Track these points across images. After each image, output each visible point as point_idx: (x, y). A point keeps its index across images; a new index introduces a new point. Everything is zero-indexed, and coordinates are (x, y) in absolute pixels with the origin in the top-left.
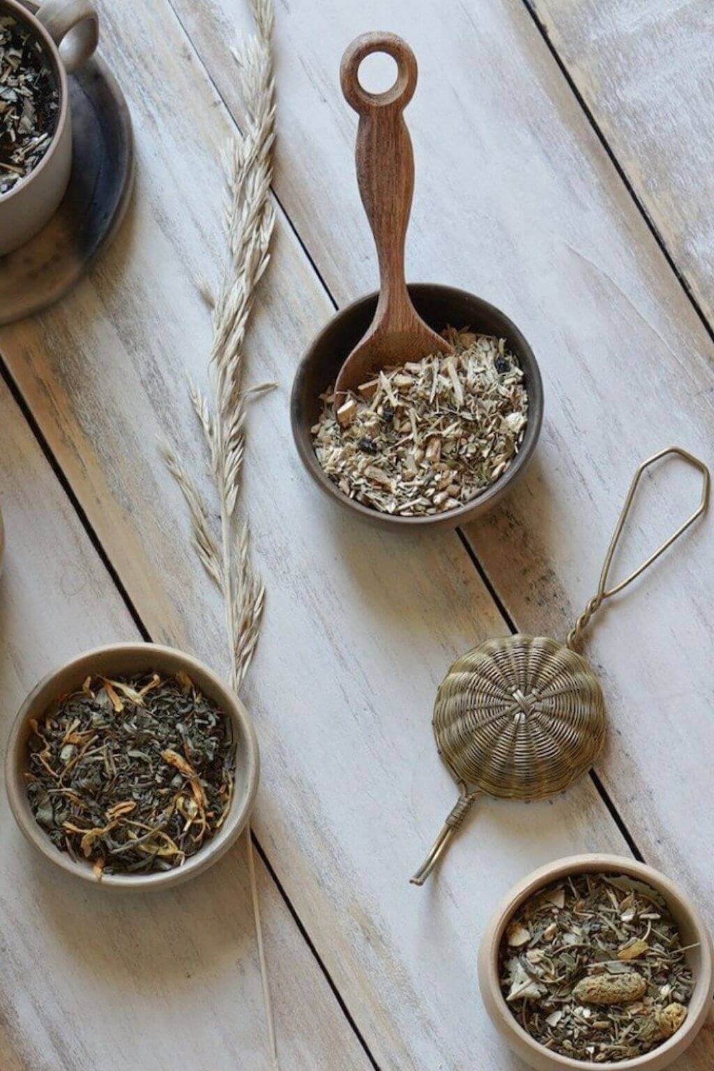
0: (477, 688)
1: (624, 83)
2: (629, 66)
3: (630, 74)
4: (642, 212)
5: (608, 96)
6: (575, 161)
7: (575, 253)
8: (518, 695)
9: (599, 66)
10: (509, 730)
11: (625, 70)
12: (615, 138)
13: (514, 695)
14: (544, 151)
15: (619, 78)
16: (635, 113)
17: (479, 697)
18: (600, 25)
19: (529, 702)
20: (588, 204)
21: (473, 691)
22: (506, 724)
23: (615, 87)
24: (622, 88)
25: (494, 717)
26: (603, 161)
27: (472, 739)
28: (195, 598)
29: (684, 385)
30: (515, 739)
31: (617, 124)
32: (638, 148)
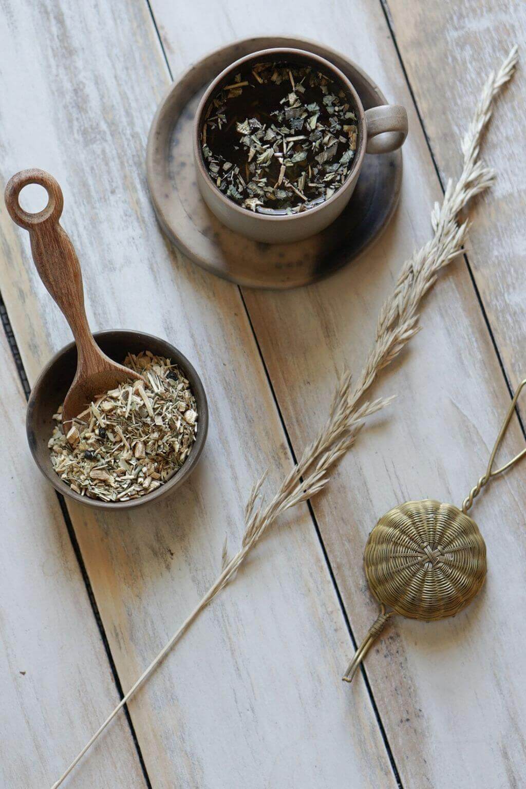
0: (398, 542)
1: (511, 290)
2: (517, 279)
3: (517, 285)
4: (508, 386)
5: (499, 298)
6: (467, 341)
7: (456, 406)
8: (428, 550)
9: (496, 275)
10: (419, 575)
11: (514, 282)
12: (498, 328)
13: (425, 549)
14: (447, 328)
15: (508, 286)
16: (515, 313)
17: (400, 549)
18: (502, 244)
19: (436, 555)
20: (471, 374)
21: (396, 544)
22: (418, 570)
23: (504, 291)
24: (509, 294)
25: (409, 564)
26: (488, 344)
27: (393, 578)
28: (142, 607)
29: (516, 516)
30: (423, 581)
31: (501, 319)
32: (513, 339)
